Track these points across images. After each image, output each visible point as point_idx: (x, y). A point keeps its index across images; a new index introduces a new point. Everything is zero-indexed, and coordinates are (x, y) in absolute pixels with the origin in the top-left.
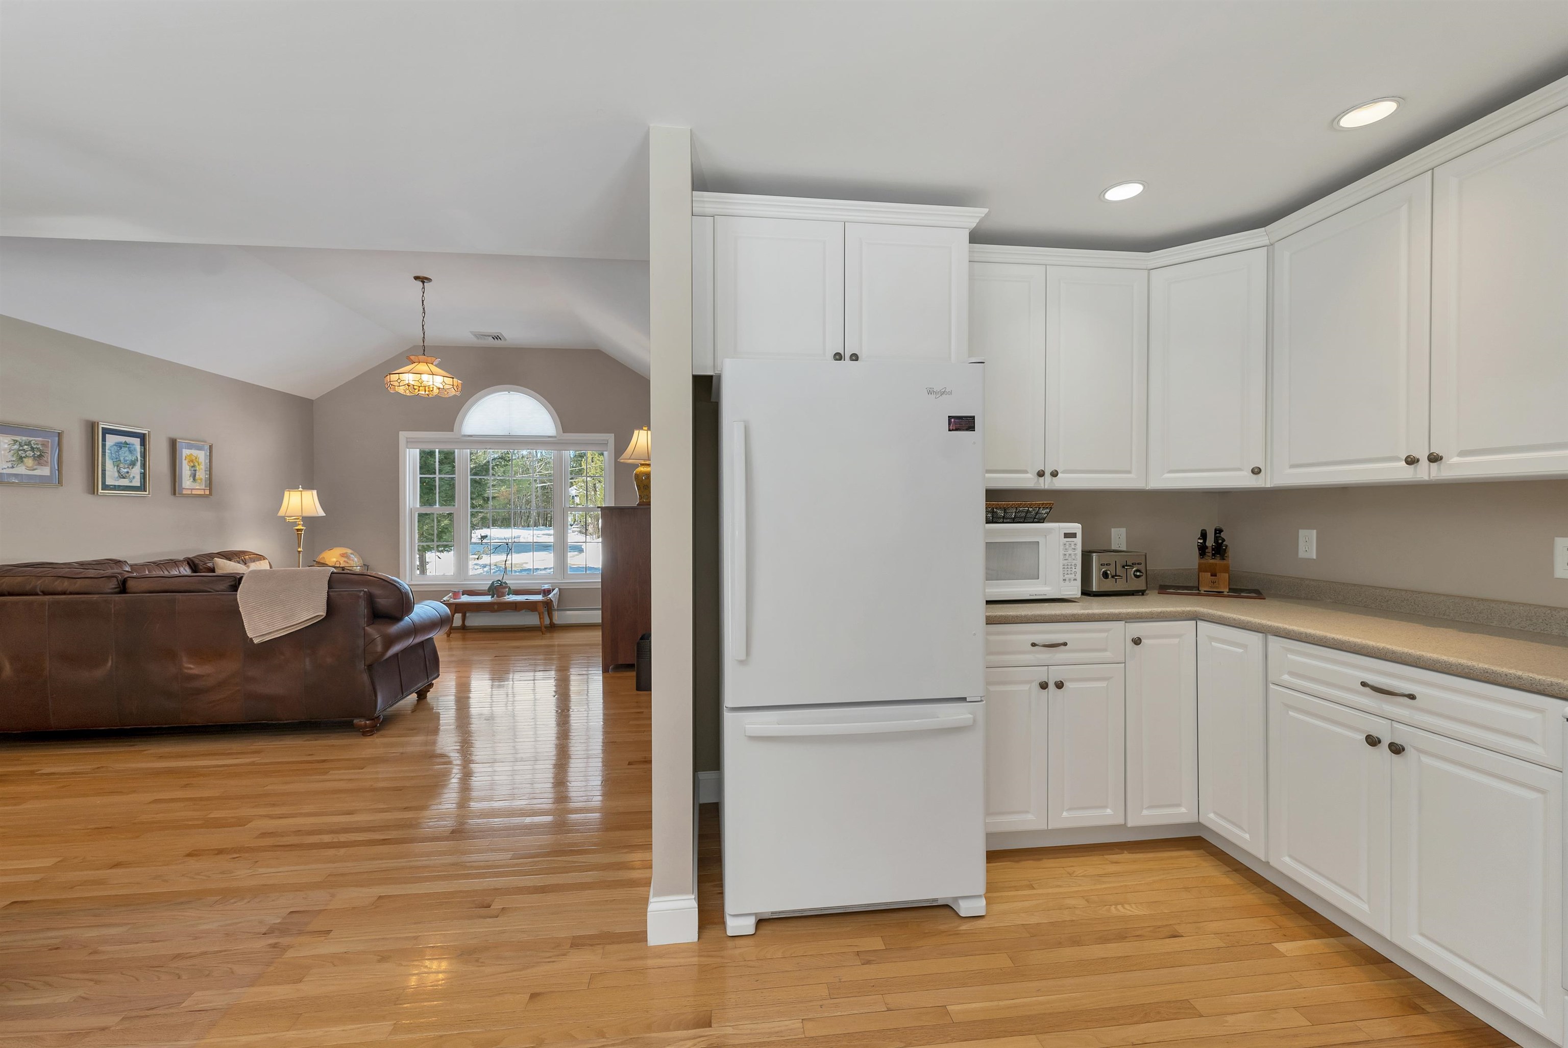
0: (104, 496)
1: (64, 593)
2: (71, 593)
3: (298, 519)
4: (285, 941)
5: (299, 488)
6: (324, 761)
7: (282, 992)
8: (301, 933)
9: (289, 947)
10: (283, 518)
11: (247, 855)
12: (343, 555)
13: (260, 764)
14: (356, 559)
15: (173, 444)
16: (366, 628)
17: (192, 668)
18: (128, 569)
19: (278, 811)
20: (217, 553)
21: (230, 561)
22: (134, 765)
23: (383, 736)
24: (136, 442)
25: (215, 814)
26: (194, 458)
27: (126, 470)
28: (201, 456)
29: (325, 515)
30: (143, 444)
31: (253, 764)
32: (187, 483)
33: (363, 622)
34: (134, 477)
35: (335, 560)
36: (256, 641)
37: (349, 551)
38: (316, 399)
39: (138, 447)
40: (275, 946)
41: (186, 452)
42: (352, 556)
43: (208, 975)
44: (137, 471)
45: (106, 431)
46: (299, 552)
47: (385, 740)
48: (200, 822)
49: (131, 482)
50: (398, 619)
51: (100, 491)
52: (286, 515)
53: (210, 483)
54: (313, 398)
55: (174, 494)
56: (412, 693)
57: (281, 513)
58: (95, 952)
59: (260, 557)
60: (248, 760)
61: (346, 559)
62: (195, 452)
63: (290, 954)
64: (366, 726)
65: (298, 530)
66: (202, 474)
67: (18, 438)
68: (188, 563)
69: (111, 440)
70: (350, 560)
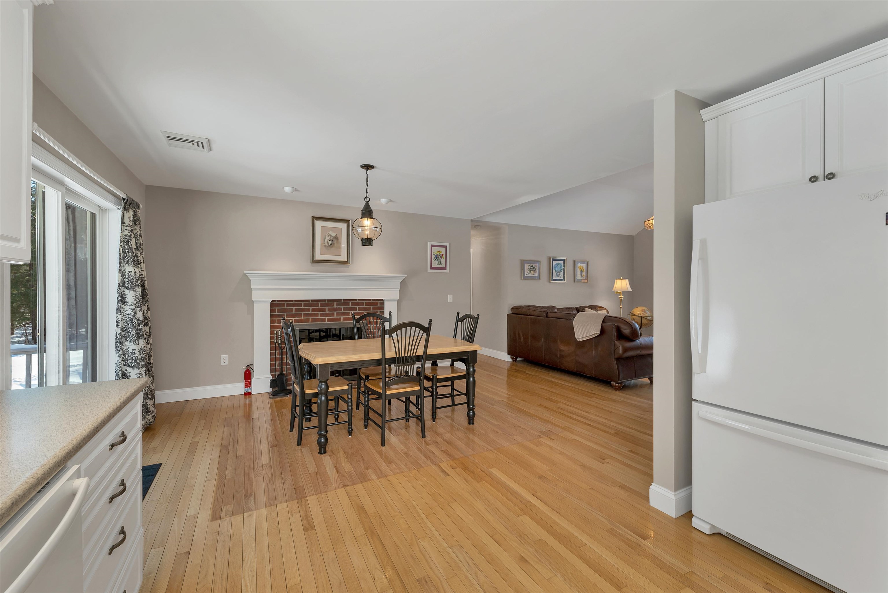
0: (552, 282)
1: (534, 316)
2: (535, 316)
3: (620, 292)
4: (542, 436)
5: (621, 278)
6: (594, 394)
7: (531, 446)
8: (547, 436)
9: (542, 438)
10: (614, 292)
11: (551, 411)
12: (642, 311)
13: (576, 388)
14: (649, 313)
15: (574, 262)
16: (615, 341)
17: (563, 348)
18: (556, 311)
19: (568, 403)
20: (588, 306)
21: (592, 309)
22: (546, 378)
23: (622, 393)
24: (562, 262)
25: (553, 398)
26: (582, 267)
27: (559, 273)
28: (584, 266)
29: (632, 291)
30: (564, 263)
31: (573, 387)
32: (579, 277)
33: (615, 339)
34: (561, 276)
35: (639, 312)
36: (578, 340)
37: (645, 309)
38: (635, 235)
39: (563, 264)
40: (539, 436)
41: (579, 265)
42: (647, 311)
43: (522, 434)
44: (562, 274)
45: (553, 260)
46: (621, 308)
47: (626, 396)
48: (548, 398)
49: (560, 278)
50: (632, 340)
51: (551, 281)
52: (615, 290)
53: (587, 276)
54: (634, 235)
55: (575, 282)
56: (646, 378)
57: (613, 290)
58: (507, 417)
59: (604, 309)
60: (572, 386)
61: (643, 313)
62: (582, 265)
63: (541, 439)
64: (615, 386)
65: (620, 297)
66: (584, 273)
67: (530, 264)
68: (577, 309)
69: (555, 262)
70: (645, 313)
